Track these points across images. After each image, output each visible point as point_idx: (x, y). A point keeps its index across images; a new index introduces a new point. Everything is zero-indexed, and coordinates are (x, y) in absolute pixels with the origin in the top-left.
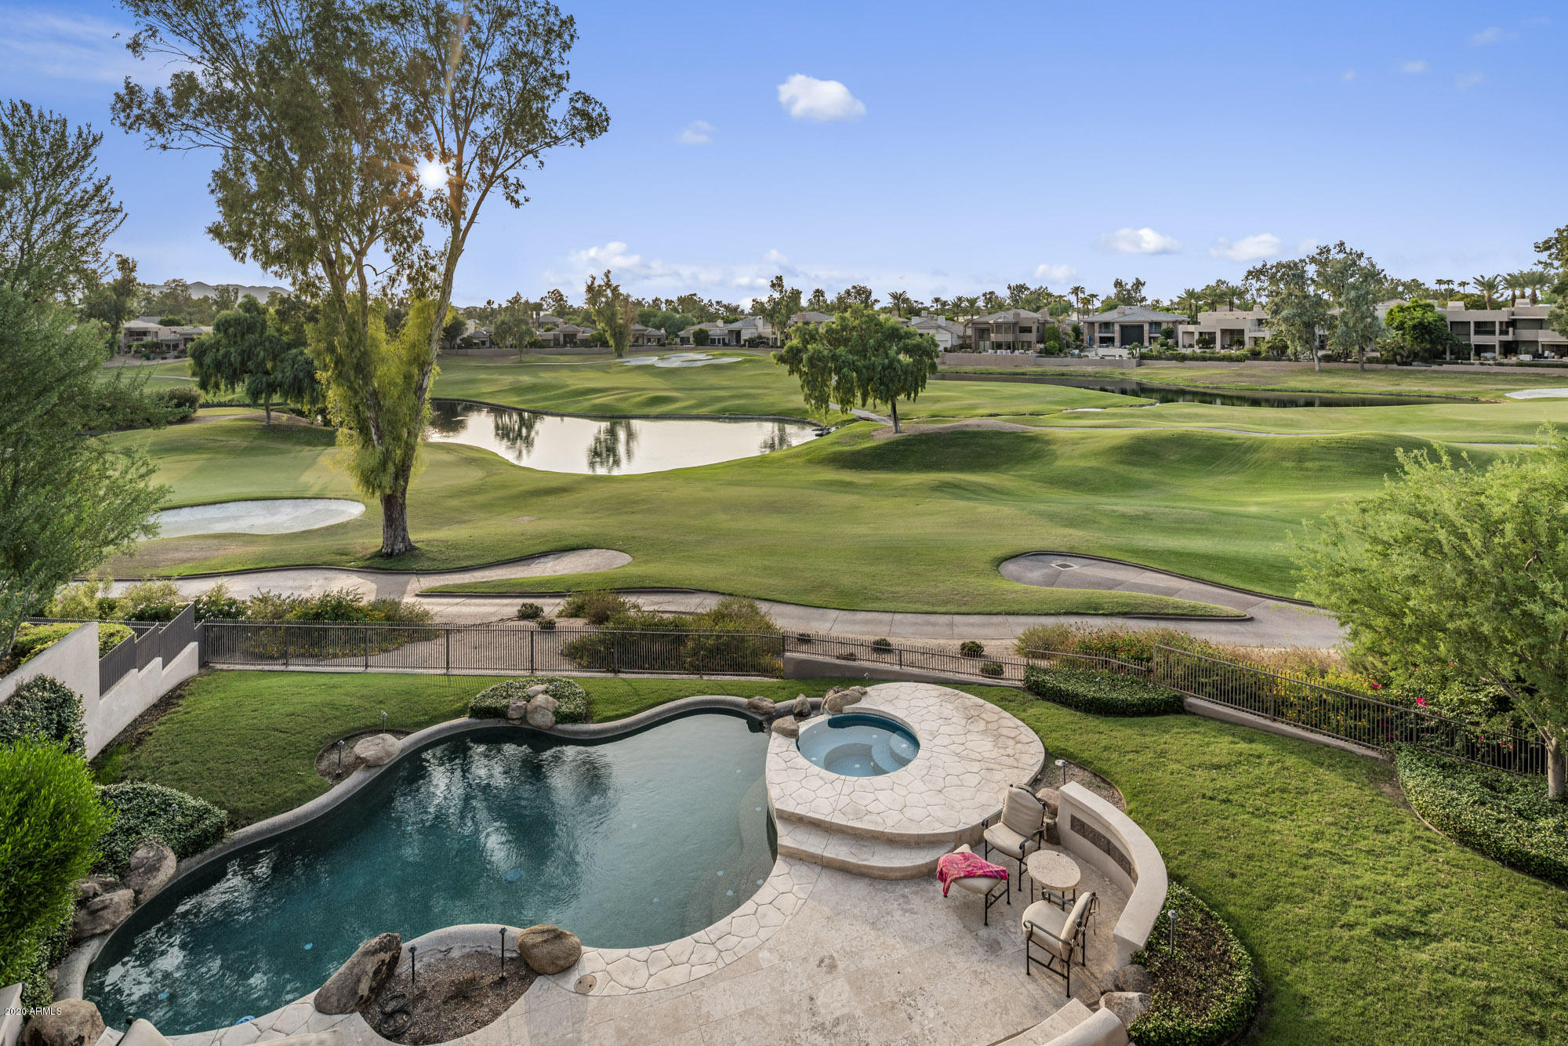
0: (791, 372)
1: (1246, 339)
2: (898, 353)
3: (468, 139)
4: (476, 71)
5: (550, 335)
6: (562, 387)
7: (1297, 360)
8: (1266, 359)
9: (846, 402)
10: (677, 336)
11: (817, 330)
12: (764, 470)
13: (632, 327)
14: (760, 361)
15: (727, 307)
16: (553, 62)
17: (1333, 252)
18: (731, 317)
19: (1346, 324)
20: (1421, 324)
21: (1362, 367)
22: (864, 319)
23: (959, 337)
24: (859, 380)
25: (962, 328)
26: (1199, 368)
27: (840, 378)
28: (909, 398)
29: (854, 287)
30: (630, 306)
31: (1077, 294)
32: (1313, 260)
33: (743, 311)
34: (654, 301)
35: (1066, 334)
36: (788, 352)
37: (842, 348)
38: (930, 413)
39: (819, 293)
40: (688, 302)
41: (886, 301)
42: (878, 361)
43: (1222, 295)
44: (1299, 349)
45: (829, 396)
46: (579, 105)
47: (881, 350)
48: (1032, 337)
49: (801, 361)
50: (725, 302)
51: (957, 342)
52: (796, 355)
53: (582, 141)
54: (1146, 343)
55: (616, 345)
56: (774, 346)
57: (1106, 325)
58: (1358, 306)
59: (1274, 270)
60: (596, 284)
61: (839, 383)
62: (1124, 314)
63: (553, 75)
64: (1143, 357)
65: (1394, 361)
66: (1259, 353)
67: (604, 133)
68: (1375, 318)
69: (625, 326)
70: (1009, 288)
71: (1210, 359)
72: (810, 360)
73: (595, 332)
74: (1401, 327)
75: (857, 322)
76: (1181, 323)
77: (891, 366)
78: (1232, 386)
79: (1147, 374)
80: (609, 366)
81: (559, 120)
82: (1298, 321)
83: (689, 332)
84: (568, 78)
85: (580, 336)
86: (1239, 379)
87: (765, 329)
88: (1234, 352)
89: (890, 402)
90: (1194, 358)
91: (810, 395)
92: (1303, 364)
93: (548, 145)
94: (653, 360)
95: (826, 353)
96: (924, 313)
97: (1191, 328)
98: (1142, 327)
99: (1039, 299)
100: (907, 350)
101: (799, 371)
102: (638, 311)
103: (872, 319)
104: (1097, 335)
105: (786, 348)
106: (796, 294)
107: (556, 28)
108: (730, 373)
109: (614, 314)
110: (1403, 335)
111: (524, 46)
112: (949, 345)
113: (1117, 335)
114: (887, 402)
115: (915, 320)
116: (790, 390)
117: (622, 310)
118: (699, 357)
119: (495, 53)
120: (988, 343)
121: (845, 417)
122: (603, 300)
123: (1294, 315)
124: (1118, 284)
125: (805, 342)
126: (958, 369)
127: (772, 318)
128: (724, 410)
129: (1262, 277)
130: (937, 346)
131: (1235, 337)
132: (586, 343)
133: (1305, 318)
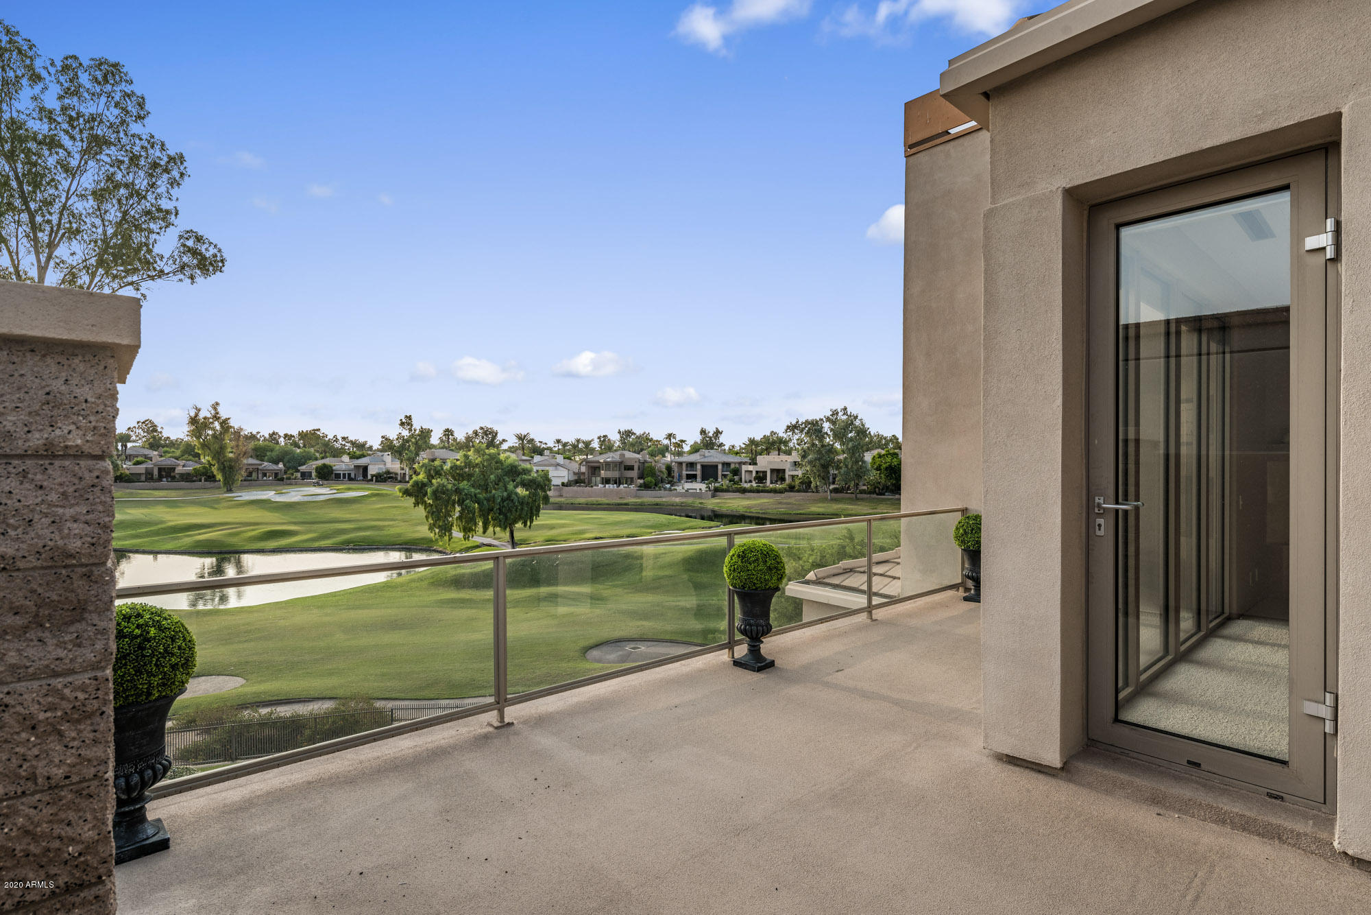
0: (416, 504)
1: (787, 476)
2: (516, 487)
3: (52, 264)
4: (64, 195)
5: (141, 469)
6: (156, 524)
7: (817, 492)
8: (798, 491)
9: (468, 530)
10: (298, 471)
11: (441, 466)
12: (387, 594)
13: (245, 461)
14: (387, 495)
15: (353, 443)
16: (158, 197)
17: (840, 414)
18: (358, 453)
19: (847, 466)
20: (890, 466)
21: (856, 497)
22: (486, 457)
23: (575, 474)
24: (480, 510)
25: (577, 466)
26: (754, 498)
27: (463, 509)
28: (525, 525)
29: (482, 428)
30: (241, 439)
31: (670, 439)
32: (828, 419)
33: (371, 448)
34: (271, 435)
35: (661, 472)
36: (413, 486)
37: (465, 482)
38: (546, 538)
39: (448, 432)
40: (311, 437)
41: (513, 442)
42: (498, 494)
43: (774, 443)
44: (818, 483)
45: (452, 525)
46: (190, 243)
47: (501, 484)
48: (634, 474)
49: (426, 494)
50: (352, 438)
51: (573, 478)
52: (422, 488)
53: (192, 278)
54: (720, 480)
55: (225, 479)
56: (403, 481)
57: (691, 465)
58: (853, 454)
59: (803, 426)
60: (201, 415)
61: (461, 512)
62: (704, 456)
63: (159, 210)
64: (716, 490)
65: (874, 492)
66: (794, 487)
67: (218, 273)
68: (864, 462)
69: (237, 460)
70: (619, 432)
71: (763, 491)
72: (435, 493)
73: (198, 466)
74: (878, 469)
75: (479, 459)
76: (745, 463)
77: (509, 498)
78: (775, 511)
79: (719, 503)
80: (218, 501)
81: (166, 255)
82: (817, 463)
83: (311, 466)
84: (177, 214)
85: (179, 470)
86: (780, 506)
87: (392, 464)
88: (778, 486)
89: (508, 529)
90: (751, 491)
91: (434, 525)
92: (821, 495)
93: (152, 278)
94: (270, 495)
95: (450, 486)
96: (546, 452)
97: (751, 468)
98: (717, 466)
99: (641, 443)
100: (524, 485)
101: (424, 503)
102: (252, 445)
103: (494, 459)
104: (684, 473)
105: (411, 482)
106: (426, 434)
107: (162, 163)
108: (355, 506)
109: (222, 448)
110: (880, 474)
111: (124, 176)
112: (566, 481)
113: (699, 473)
114: (505, 529)
115: (537, 458)
116: (416, 521)
117: (233, 443)
118: (324, 492)
119: (88, 180)
120: (599, 479)
121: (469, 544)
122: (210, 432)
123: (816, 459)
124: (703, 432)
125: (430, 477)
126: (573, 501)
127: (400, 454)
128: (348, 542)
129: (796, 431)
130: (549, 481)
131: (779, 474)
132: (186, 477)
133: (822, 462)
